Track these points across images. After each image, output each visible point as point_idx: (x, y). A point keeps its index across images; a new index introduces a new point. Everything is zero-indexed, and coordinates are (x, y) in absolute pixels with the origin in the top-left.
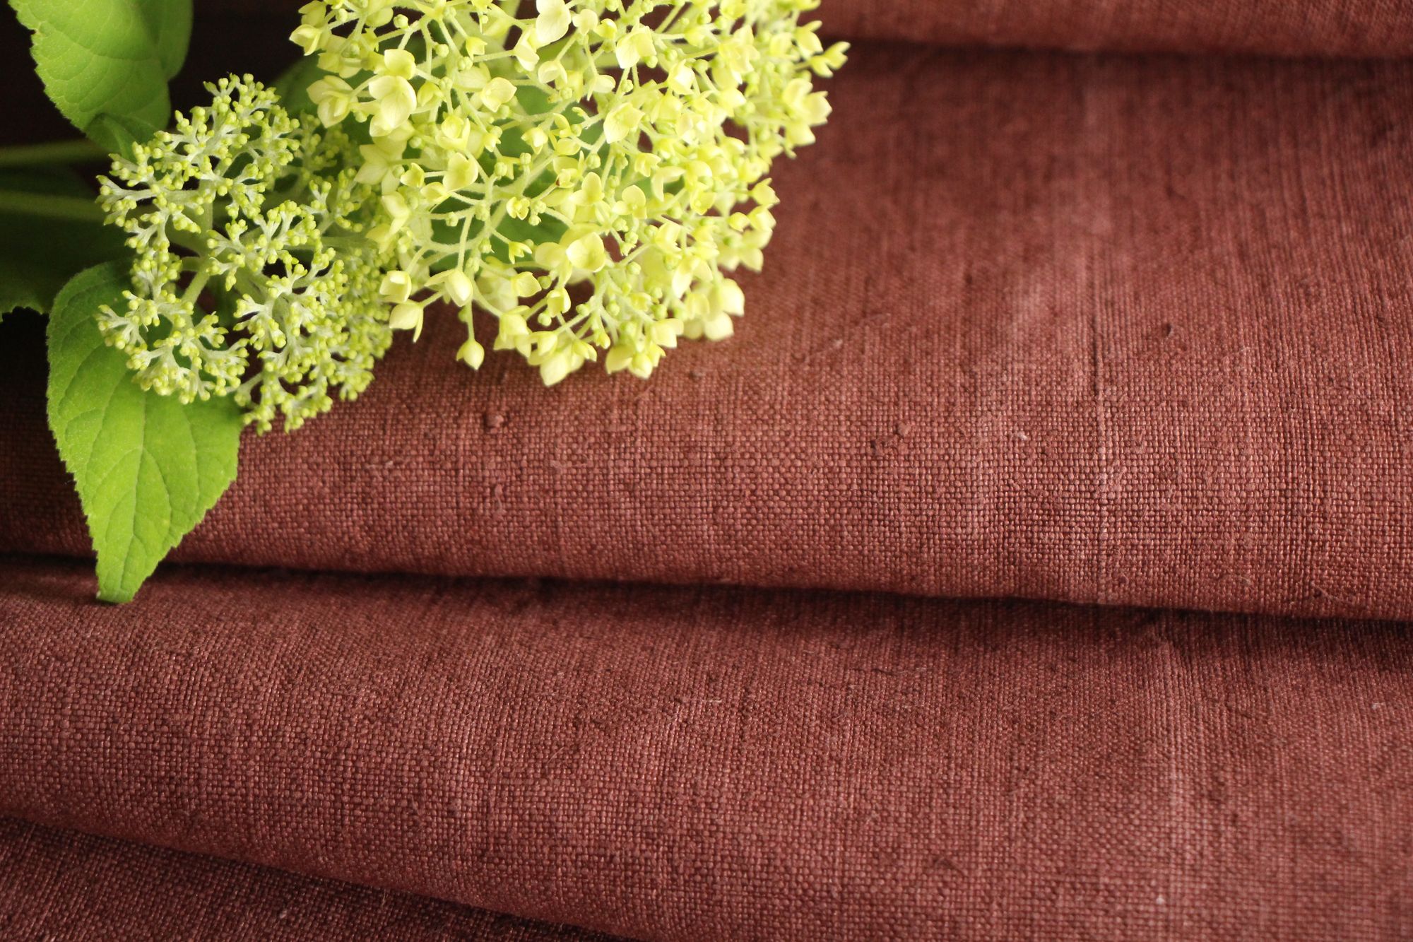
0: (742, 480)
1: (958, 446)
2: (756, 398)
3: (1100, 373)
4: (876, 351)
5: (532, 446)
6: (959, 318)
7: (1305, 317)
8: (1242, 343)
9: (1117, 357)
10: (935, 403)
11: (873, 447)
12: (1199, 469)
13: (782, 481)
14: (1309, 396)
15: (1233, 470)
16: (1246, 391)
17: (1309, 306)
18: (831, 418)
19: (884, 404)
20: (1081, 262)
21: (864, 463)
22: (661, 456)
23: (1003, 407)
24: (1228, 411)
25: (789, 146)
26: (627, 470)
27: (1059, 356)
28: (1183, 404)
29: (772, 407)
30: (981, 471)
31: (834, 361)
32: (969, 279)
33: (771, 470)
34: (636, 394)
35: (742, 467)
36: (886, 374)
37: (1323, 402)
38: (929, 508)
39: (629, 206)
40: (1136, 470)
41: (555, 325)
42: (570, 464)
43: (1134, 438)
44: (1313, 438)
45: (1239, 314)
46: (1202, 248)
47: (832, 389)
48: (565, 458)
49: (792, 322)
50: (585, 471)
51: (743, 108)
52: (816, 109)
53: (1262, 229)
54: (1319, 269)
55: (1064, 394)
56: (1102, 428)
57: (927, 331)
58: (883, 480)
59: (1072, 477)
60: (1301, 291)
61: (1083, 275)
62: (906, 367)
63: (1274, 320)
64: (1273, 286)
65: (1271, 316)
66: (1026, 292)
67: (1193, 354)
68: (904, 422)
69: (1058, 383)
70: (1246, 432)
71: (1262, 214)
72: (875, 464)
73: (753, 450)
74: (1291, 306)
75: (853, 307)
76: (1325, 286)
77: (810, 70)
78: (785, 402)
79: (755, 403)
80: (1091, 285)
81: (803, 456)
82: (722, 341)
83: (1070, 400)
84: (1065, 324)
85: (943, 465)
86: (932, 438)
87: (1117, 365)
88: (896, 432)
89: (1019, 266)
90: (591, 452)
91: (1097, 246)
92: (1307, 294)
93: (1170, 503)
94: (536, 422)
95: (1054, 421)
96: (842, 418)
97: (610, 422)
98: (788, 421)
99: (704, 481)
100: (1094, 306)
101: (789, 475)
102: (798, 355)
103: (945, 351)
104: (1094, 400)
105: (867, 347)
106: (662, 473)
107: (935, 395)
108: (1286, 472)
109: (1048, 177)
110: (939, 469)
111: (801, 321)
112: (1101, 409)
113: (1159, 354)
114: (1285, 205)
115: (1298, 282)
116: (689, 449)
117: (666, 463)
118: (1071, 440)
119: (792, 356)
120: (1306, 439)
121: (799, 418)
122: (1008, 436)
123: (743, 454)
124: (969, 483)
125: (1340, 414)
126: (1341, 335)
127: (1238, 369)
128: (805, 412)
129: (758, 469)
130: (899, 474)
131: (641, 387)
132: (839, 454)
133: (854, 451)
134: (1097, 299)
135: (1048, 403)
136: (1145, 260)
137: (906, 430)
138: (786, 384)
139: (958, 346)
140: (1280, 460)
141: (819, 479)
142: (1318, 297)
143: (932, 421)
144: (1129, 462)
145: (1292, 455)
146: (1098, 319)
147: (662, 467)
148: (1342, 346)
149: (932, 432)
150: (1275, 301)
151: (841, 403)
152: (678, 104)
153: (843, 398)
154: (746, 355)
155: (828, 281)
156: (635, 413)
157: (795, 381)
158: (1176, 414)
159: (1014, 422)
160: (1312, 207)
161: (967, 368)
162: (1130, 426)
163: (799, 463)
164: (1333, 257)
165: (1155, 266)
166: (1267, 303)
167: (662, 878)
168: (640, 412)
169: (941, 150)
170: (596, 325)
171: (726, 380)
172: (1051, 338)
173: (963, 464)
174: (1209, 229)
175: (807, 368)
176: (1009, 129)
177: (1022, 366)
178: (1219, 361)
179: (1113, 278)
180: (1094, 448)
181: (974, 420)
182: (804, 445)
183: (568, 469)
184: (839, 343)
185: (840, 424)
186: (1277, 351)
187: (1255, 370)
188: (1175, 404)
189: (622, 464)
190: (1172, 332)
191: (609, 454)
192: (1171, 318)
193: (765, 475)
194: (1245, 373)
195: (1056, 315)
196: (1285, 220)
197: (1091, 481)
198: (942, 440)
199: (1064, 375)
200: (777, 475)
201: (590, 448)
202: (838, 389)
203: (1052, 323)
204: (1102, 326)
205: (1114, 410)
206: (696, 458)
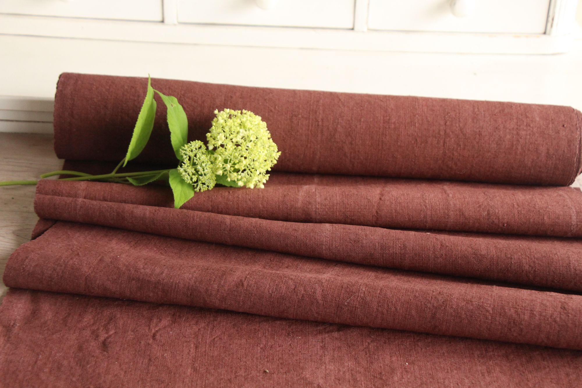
1: (297, 196)
11: (285, 196)
12: (331, 198)
19: (286, 192)
23: (303, 192)
29: (270, 193)
30: (300, 198)
36: (286, 190)
37: (348, 193)
38: (292, 203)
40: (322, 198)
42: (241, 197)
43: (321, 195)
50: (243, 198)
56: (317, 194)
58: (286, 199)
59: (313, 199)
70: (337, 195)
78: (272, 192)
79: (268, 192)
82: (262, 188)
86: (293, 195)
93: (327, 202)
95: (310, 193)
96: (280, 193)
106: (254, 198)
107: (293, 191)
110: (294, 198)
118: (313, 195)
120: (345, 196)
122: (304, 195)
123: (266, 196)
124: (298, 200)
128: (275, 192)
130: (288, 199)
132: (280, 197)
133: (282, 196)
137: (289, 194)
138: (272, 190)
140: (342, 198)
141: (277, 199)
153: (280, 191)
159: (305, 193)
161: (298, 189)
163: (274, 197)
167: (256, 232)
173: (297, 198)
180: (316, 196)
181: (299, 193)
189: (249, 197)
191: (247, 196)
197: (315, 200)
199: (311, 190)
201: (244, 195)
206: (259, 196)
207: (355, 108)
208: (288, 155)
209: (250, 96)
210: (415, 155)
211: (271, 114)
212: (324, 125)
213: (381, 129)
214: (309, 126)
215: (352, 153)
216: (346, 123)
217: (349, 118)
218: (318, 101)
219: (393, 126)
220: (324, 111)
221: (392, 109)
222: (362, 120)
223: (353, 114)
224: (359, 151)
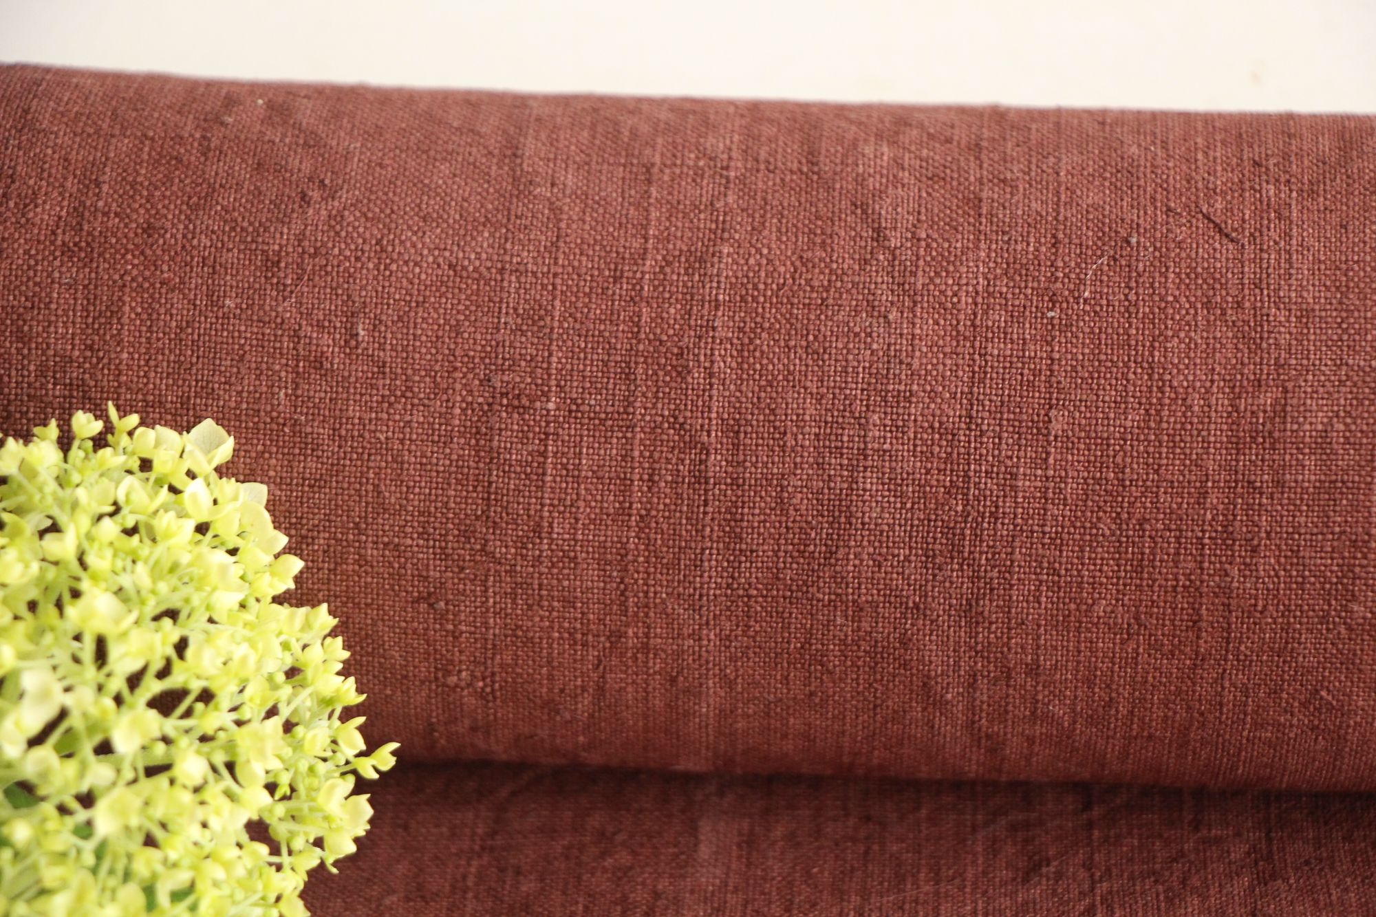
25: (329, 861)
39: (126, 908)
51: (270, 811)
52: (356, 813)
77: (354, 772)
152: (187, 797)
169: (528, 886)
176: (609, 862)
207: (998, 317)
209: (149, 229)
211: (318, 390)
212: (750, 473)
213: (1212, 499)
214: (625, 484)
215: (982, 684)
216: (928, 456)
217: (954, 413)
218: (698, 261)
219: (1310, 472)
220: (744, 351)
221: (1305, 315)
222: (1056, 427)
223: (978, 377)
224: (1033, 670)
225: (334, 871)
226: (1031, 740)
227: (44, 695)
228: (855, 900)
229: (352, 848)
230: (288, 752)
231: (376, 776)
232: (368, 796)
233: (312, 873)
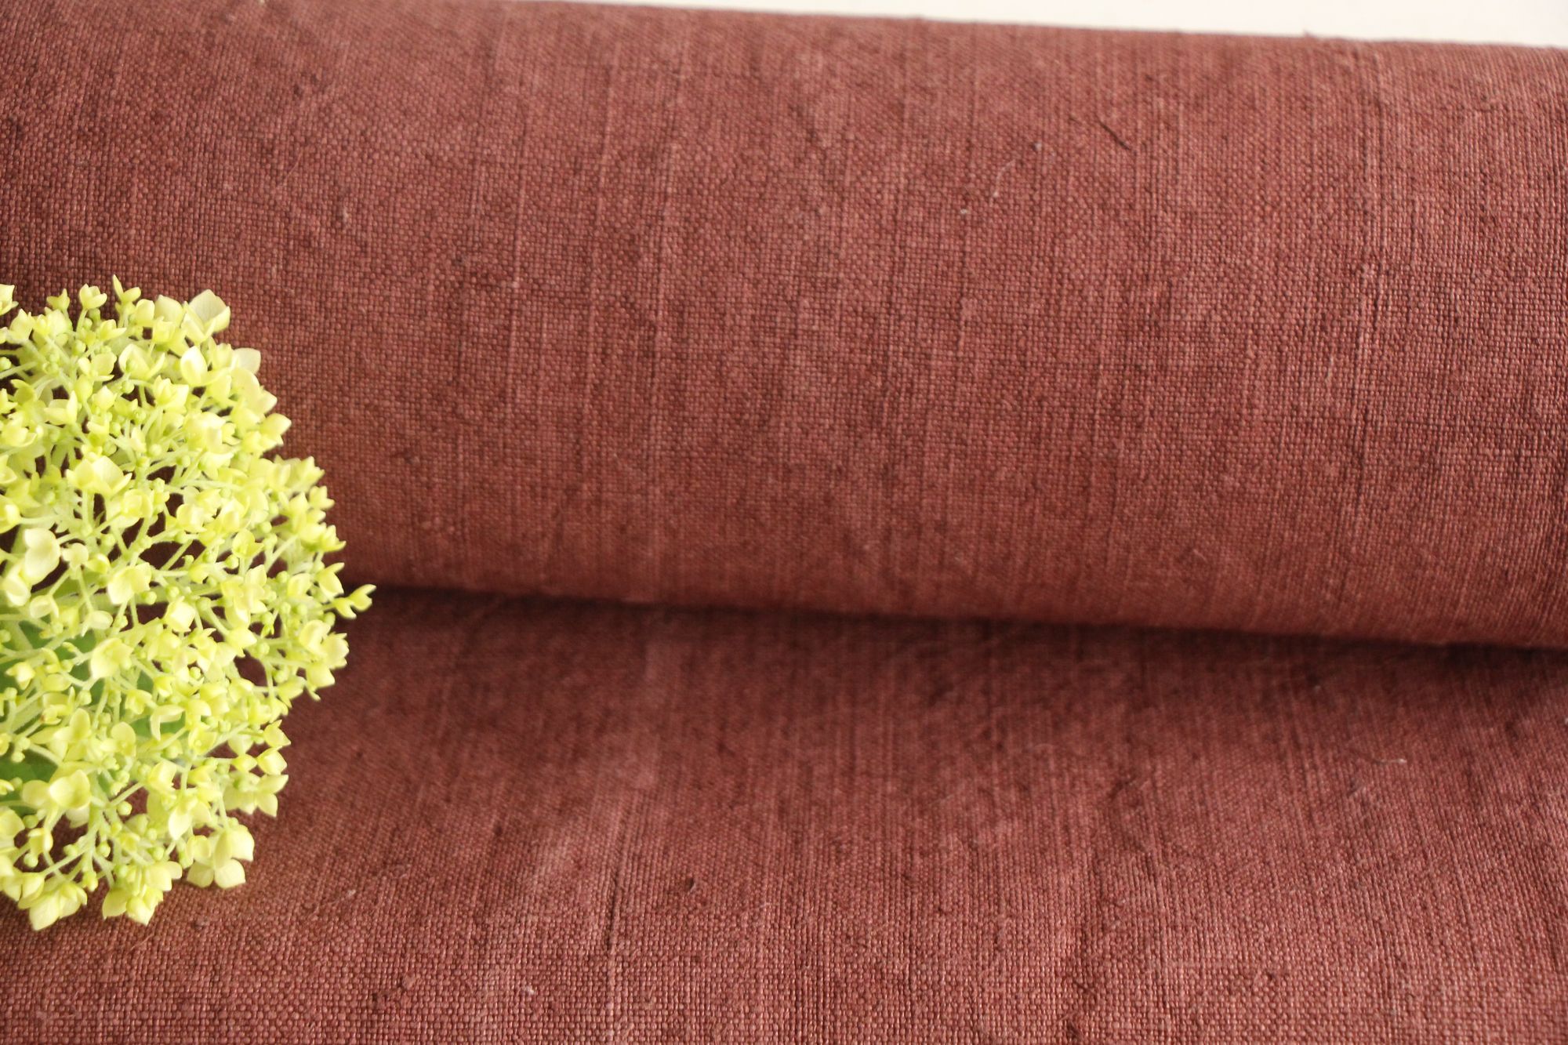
0: (237, 1033)
1: (463, 1000)
2: (258, 948)
3: (616, 926)
4: (390, 902)
5: (19, 996)
6: (480, 870)
7: (832, 874)
8: (764, 899)
9: (634, 911)
10: (443, 956)
11: (375, 1000)
12: (709, 1027)
13: (279, 1034)
14: (824, 953)
15: (742, 1027)
16: (761, 946)
17: (838, 864)
18: (334, 970)
19: (390, 955)
20: (615, 816)
21: (365, 1017)
22: (153, 1007)
23: (513, 961)
24: (741, 967)
25: (312, 690)
26: (116, 1022)
27: (576, 909)
28: (696, 959)
29: (274, 958)
30: (484, 1026)
31: (344, 913)
32: (498, 831)
33: (267, 1023)
34: (133, 943)
35: (237, 1020)
36: (397, 925)
37: (838, 959)
39: (119, 744)
40: (643, 1026)
41: (41, 866)
42: (57, 1015)
43: (643, 994)
44: (825, 996)
45: (766, 870)
46: (743, 804)
47: (339, 939)
48: (52, 1009)
49: (309, 872)
50: (72, 1023)
51: (256, 648)
52: (333, 651)
53: (807, 788)
54: (855, 828)
55: (576, 947)
56: (612, 983)
57: (446, 881)
58: (384, 1035)
59: (578, 1033)
60: (833, 848)
61: (616, 829)
62: (418, 918)
63: (800, 877)
64: (805, 843)
65: (797, 872)
66: (554, 845)
67: (713, 909)
68: (410, 975)
69: (571, 937)
70: (757, 990)
71: (810, 771)
72: (375, 1017)
73: (250, 1002)
74: (820, 862)
75: (375, 857)
76: (858, 844)
77: (334, 611)
78: (288, 953)
79: (257, 953)
80: (622, 838)
81: (302, 1009)
82: (233, 890)
83: (582, 953)
84: (587, 878)
85: (446, 1019)
86: (437, 991)
87: (633, 919)
88: (400, 985)
89: (554, 817)
90: (81, 1003)
91: (637, 799)
92: (839, 851)
94: (25, 972)
95: (564, 975)
96: (345, 970)
97: (103, 972)
98: (289, 972)
99: (196, 1034)
100: (621, 860)
101: (286, 1028)
102: (308, 906)
103: (460, 902)
104: (606, 955)
105: (381, 898)
106: (154, 1026)
107: (444, 947)
108: (796, 1031)
109: (601, 730)
110: (442, 1023)
111: (319, 871)
112: (612, 963)
113: (678, 909)
114: (834, 763)
115: (832, 840)
116: (182, 1000)
117: (158, 1015)
118: (579, 994)
119: (302, 905)
120: (818, 997)
121: (301, 969)
122: (515, 991)
123: (238, 1007)
124: (472, 1039)
125: (855, 972)
126: (865, 892)
127: (755, 925)
128: (307, 963)
129: (254, 1022)
130: (400, 1028)
131: (141, 936)
132: (340, 1008)
133: (354, 1004)
134: (625, 854)
135: (559, 957)
136: (682, 814)
137: (410, 984)
138: (292, 935)
139: (474, 898)
140: (791, 1018)
141: (317, 1033)
142: (849, 854)
143: (437, 975)
144: (637, 1018)
145: (803, 1013)
146: (622, 873)
147: (154, 1020)
148: (864, 903)
149: (437, 985)
150: (805, 858)
151: (346, 954)
152: (178, 641)
153: (349, 949)
154: (255, 904)
155: (355, 830)
156: (130, 963)
157: (300, 932)
158: (688, 970)
159: (522, 976)
160: (861, 764)
161: (479, 920)
162: (640, 982)
163: (297, 1016)
164: (872, 815)
165: (691, 821)
166: (796, 859)
168: (135, 962)
169: (496, 702)
170: (86, 867)
171: (229, 929)
172: (571, 889)
173: (467, 1019)
174: (753, 785)
175: (316, 918)
176: (567, 681)
177: (536, 919)
178: (738, 916)
179: (646, 832)
180: (602, 1002)
181: (481, 973)
182: (303, 997)
183: (55, 1020)
184: (352, 893)
185: (342, 976)
186: (798, 907)
187: (773, 926)
188: (688, 960)
189: (112, 1016)
190: (694, 887)
191: (99, 1006)
192: (696, 874)
193: (261, 1028)
194: (762, 929)
195: (580, 868)
196: (831, 777)
197: (598, 1038)
198: (446, 994)
199: (578, 928)
200: (273, 1028)
201: (79, 998)
202: (344, 940)
203: (575, 875)
204: (625, 880)
205: (626, 964)
206: (190, 1010)
207: (917, 214)
208: (442, 543)
209: (156, 117)
210: (1345, 554)
211: (306, 267)
212: (692, 349)
213: (1103, 381)
214: (581, 358)
215: (896, 537)
216: (852, 337)
217: (875, 300)
218: (650, 156)
219: (1189, 358)
220: (689, 240)
221: (1189, 217)
222: (967, 314)
223: (897, 268)
224: (942, 527)
225: (317, 697)
226: (938, 586)
227: (45, 550)
228: (781, 720)
229: (329, 680)
230: (272, 596)
231: (352, 615)
232: (345, 635)
233: (295, 702)
